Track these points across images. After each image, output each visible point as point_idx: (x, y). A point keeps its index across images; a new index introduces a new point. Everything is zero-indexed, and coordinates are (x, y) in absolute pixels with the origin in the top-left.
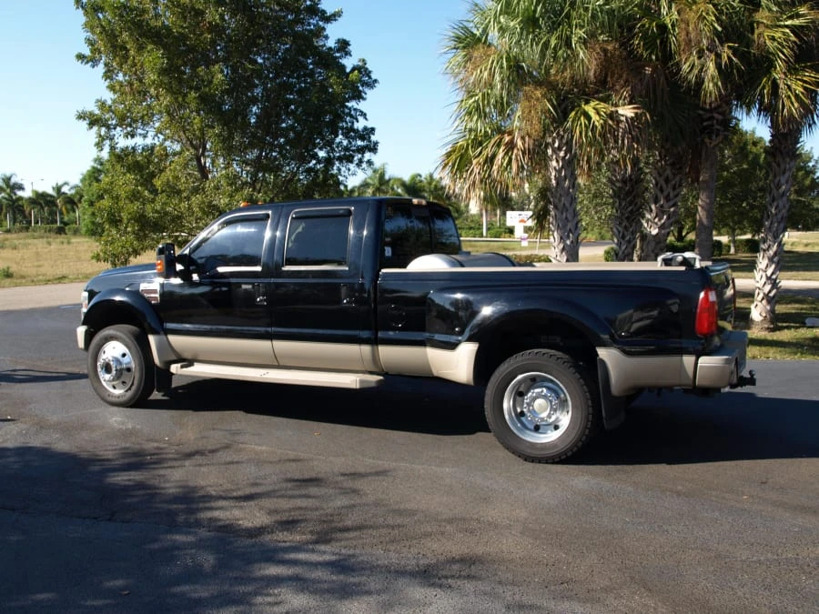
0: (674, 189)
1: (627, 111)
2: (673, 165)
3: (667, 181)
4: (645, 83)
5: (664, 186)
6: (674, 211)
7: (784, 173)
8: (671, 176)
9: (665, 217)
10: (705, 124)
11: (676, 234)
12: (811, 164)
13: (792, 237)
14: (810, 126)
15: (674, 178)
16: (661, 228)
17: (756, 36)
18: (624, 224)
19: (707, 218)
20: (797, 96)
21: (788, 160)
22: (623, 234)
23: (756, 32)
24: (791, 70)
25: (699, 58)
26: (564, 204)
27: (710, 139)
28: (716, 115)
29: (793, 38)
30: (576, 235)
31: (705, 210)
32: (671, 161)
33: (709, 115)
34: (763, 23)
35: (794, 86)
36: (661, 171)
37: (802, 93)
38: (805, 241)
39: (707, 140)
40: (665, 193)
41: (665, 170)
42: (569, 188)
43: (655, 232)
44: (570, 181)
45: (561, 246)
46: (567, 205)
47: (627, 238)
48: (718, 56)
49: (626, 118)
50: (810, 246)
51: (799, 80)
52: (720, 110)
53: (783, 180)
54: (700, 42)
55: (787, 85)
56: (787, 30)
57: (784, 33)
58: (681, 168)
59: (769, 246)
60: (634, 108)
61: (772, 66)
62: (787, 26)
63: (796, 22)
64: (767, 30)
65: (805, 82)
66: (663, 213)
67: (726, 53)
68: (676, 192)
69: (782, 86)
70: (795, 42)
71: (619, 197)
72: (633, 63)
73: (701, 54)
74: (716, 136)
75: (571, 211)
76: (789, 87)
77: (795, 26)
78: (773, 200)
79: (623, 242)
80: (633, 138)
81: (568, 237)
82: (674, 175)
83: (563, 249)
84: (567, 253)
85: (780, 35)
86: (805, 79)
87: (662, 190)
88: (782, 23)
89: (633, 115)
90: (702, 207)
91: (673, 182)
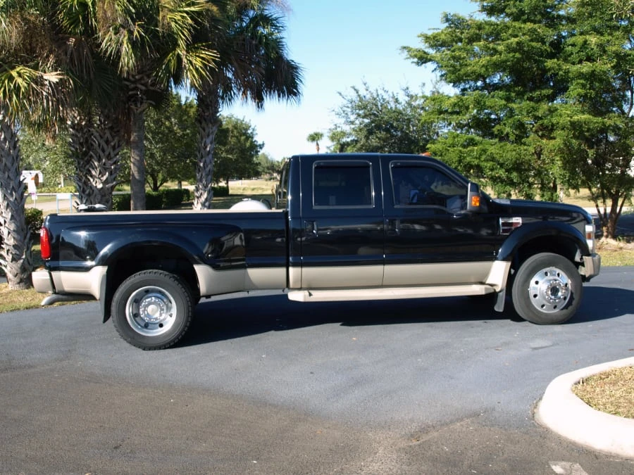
0: (114, 148)
1: (52, 77)
2: (111, 128)
3: (107, 142)
4: (69, 53)
5: (105, 146)
6: (115, 168)
7: (208, 136)
8: (110, 139)
9: (107, 173)
10: (130, 93)
11: (152, 185)
12: (249, 132)
13: (244, 184)
14: (230, 100)
15: (114, 140)
16: (105, 183)
17: (161, 17)
18: (83, 180)
19: (139, 173)
20: (197, 70)
21: (210, 125)
22: (83, 188)
23: (161, 14)
24: (190, 48)
25: (116, 34)
26: (5, 164)
27: (136, 106)
28: (139, 86)
29: (190, 21)
30: (20, 192)
31: (137, 167)
32: (110, 125)
33: (133, 86)
34: (166, 7)
35: (194, 62)
36: (102, 134)
37: (201, 68)
38: (252, 187)
39: (133, 107)
40: (107, 153)
41: (105, 134)
42: (10, 149)
43: (100, 186)
44: (9, 142)
45: (6, 203)
46: (9, 164)
47: (87, 192)
48: (131, 33)
49: (50, 82)
50: (255, 191)
51: (199, 57)
52: (143, 82)
53: (208, 141)
54: (115, 20)
55: (190, 61)
56: (185, 15)
57: (183, 17)
58: (118, 131)
59: (201, 194)
60: (60, 74)
61: (176, 45)
62: (187, 12)
63: (192, 9)
64: (170, 13)
65: (203, 58)
66: (106, 169)
67: (137, 31)
68: (116, 152)
69: (185, 60)
70: (191, 25)
71: (77, 157)
72: (57, 35)
73: (117, 32)
74: (141, 104)
75: (13, 170)
76: (191, 62)
77: (193, 12)
78: (202, 158)
79: (83, 196)
80: (58, 100)
81: (12, 195)
82: (113, 137)
83: (8, 206)
84: (11, 210)
85: (180, 18)
86: (202, 55)
87: (103, 151)
88: (182, 9)
89: (58, 81)
90: (134, 164)
91: (112, 144)
